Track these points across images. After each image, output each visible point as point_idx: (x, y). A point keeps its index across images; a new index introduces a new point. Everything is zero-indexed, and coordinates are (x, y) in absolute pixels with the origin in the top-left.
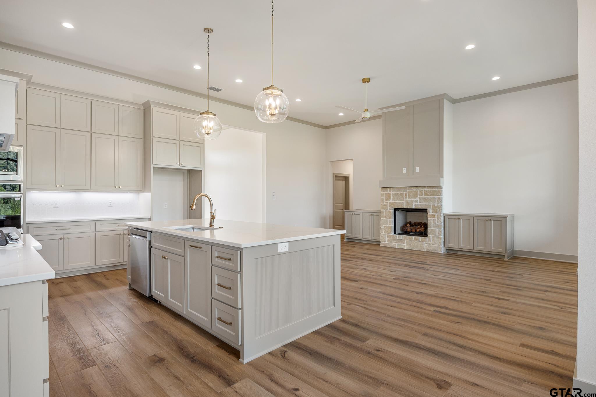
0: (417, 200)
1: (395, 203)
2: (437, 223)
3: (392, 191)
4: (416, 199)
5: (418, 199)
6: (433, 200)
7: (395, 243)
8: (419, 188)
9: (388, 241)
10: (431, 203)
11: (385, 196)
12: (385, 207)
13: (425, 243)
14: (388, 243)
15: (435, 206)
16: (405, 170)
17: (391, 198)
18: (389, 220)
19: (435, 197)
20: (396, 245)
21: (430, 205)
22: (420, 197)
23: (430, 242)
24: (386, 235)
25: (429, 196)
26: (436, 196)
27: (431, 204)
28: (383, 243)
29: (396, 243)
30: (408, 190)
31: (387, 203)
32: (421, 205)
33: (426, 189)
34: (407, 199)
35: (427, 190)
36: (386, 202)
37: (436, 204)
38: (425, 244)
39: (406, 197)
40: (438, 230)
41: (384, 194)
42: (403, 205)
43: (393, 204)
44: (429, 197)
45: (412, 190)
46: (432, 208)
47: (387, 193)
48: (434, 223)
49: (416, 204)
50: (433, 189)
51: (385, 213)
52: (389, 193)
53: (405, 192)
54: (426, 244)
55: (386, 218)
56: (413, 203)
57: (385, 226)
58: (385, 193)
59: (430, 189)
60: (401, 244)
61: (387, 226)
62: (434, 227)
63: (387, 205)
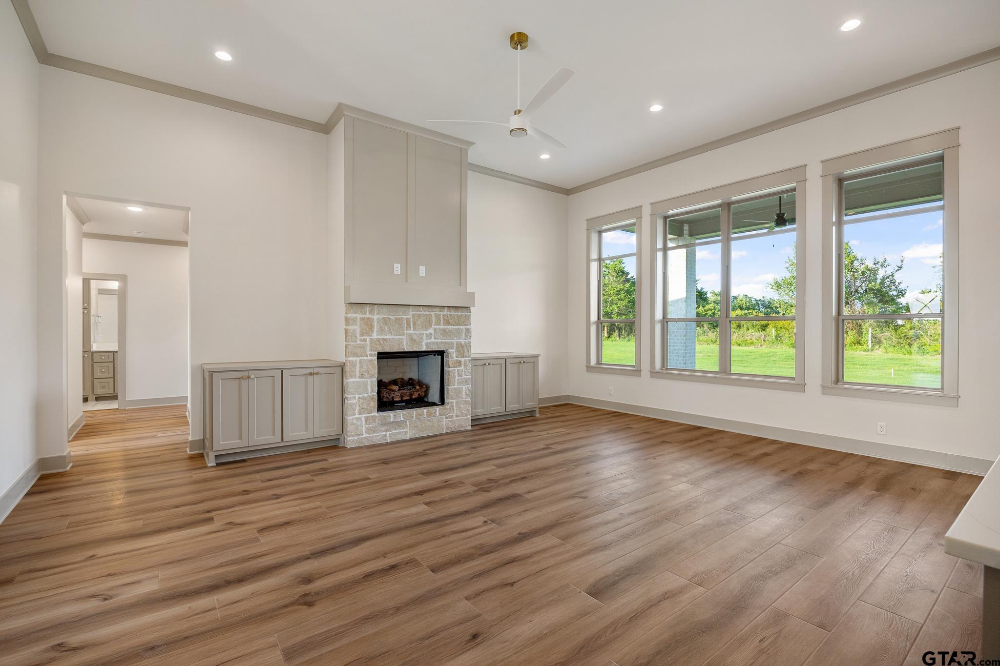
0: (431, 334)
1: (384, 340)
2: (464, 377)
3: (377, 314)
4: (428, 332)
5: (431, 331)
6: (458, 333)
7: (384, 433)
8: (435, 309)
9: (369, 431)
10: (455, 339)
11: (358, 323)
12: (359, 350)
13: (444, 417)
14: (367, 435)
15: (461, 344)
16: (397, 269)
17: (375, 330)
18: (369, 380)
19: (461, 327)
20: (387, 435)
21: (453, 343)
22: (436, 327)
23: (454, 413)
24: (363, 420)
25: (451, 325)
26: (462, 325)
27: (455, 341)
28: (356, 438)
29: (386, 431)
30: (411, 313)
31: (365, 340)
32: (437, 343)
33: (446, 312)
34: (411, 332)
35: (449, 313)
36: (362, 338)
37: (463, 341)
38: (444, 420)
39: (408, 328)
40: (466, 387)
41: (356, 318)
42: (403, 345)
43: (380, 344)
44: (451, 327)
45: (419, 313)
46: (456, 349)
47: (364, 318)
48: (459, 375)
49: (429, 341)
50: (458, 312)
51: (361, 367)
52: (370, 316)
53: (405, 317)
54: (446, 418)
55: (362, 376)
56: (422, 339)
57: (361, 396)
58: (359, 316)
59: (453, 313)
60: (397, 431)
61: (366, 395)
62: (459, 383)
63: (363, 347)
